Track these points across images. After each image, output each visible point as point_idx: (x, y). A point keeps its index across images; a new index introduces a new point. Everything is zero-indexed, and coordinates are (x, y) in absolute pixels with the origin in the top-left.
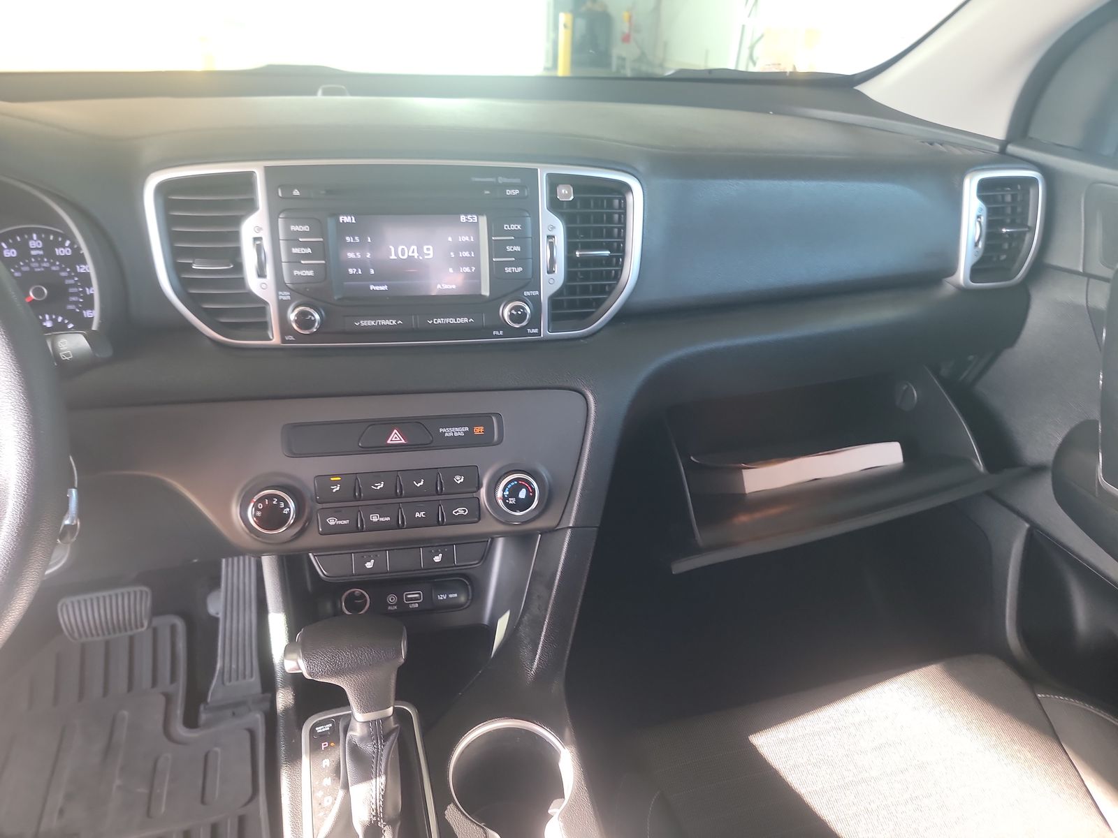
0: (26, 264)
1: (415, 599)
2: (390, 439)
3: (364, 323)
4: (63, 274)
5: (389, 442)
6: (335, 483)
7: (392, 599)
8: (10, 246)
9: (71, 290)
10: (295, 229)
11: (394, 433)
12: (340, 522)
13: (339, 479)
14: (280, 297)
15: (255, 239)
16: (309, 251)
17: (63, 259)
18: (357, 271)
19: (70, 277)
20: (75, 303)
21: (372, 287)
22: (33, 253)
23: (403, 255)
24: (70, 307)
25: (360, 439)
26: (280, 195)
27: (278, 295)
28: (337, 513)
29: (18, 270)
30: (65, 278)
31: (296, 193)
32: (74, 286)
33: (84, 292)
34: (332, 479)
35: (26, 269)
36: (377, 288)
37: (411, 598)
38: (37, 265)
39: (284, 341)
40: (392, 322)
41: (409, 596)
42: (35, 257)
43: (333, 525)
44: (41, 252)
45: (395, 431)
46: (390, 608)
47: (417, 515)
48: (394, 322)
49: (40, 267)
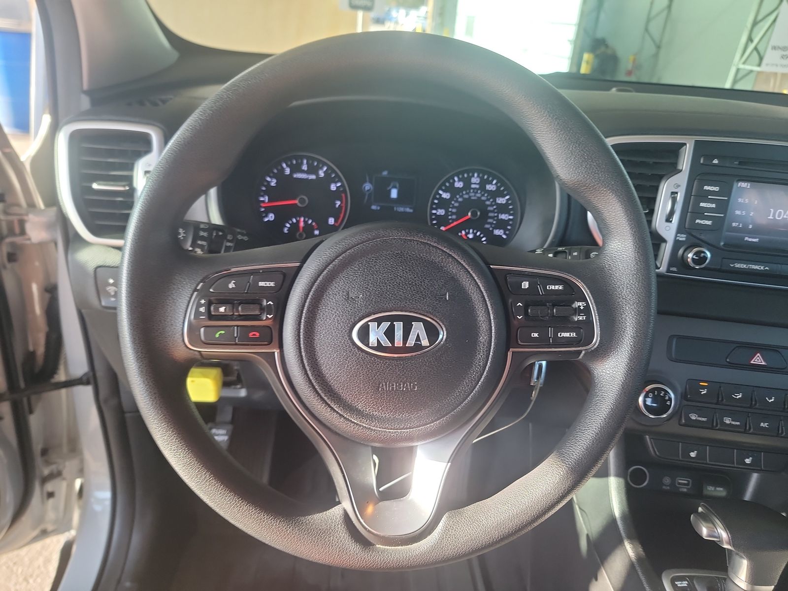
0: (467, 194)
1: (684, 484)
2: (753, 360)
3: (738, 265)
4: (488, 203)
5: (752, 362)
6: (703, 387)
7: (667, 480)
8: (459, 180)
9: (491, 214)
10: (707, 189)
11: (757, 356)
12: (700, 419)
13: (706, 384)
14: (678, 238)
15: (673, 193)
16: (714, 206)
17: (490, 192)
18: (739, 225)
19: (491, 205)
20: (491, 224)
21: (746, 239)
22: (473, 186)
23: (779, 217)
24: (487, 226)
25: (728, 356)
26: (702, 162)
27: (676, 236)
28: (699, 411)
29: (461, 197)
30: (488, 206)
31: (716, 161)
32: (493, 211)
33: (498, 216)
34: (701, 384)
35: (466, 196)
36: (750, 240)
37: (682, 483)
38: (473, 194)
39: (668, 271)
40: (760, 268)
41: (680, 481)
42: (474, 189)
43: (694, 420)
44: (477, 186)
45: (758, 354)
46: (664, 487)
47: (762, 425)
48: (762, 268)
49: (475, 196)
